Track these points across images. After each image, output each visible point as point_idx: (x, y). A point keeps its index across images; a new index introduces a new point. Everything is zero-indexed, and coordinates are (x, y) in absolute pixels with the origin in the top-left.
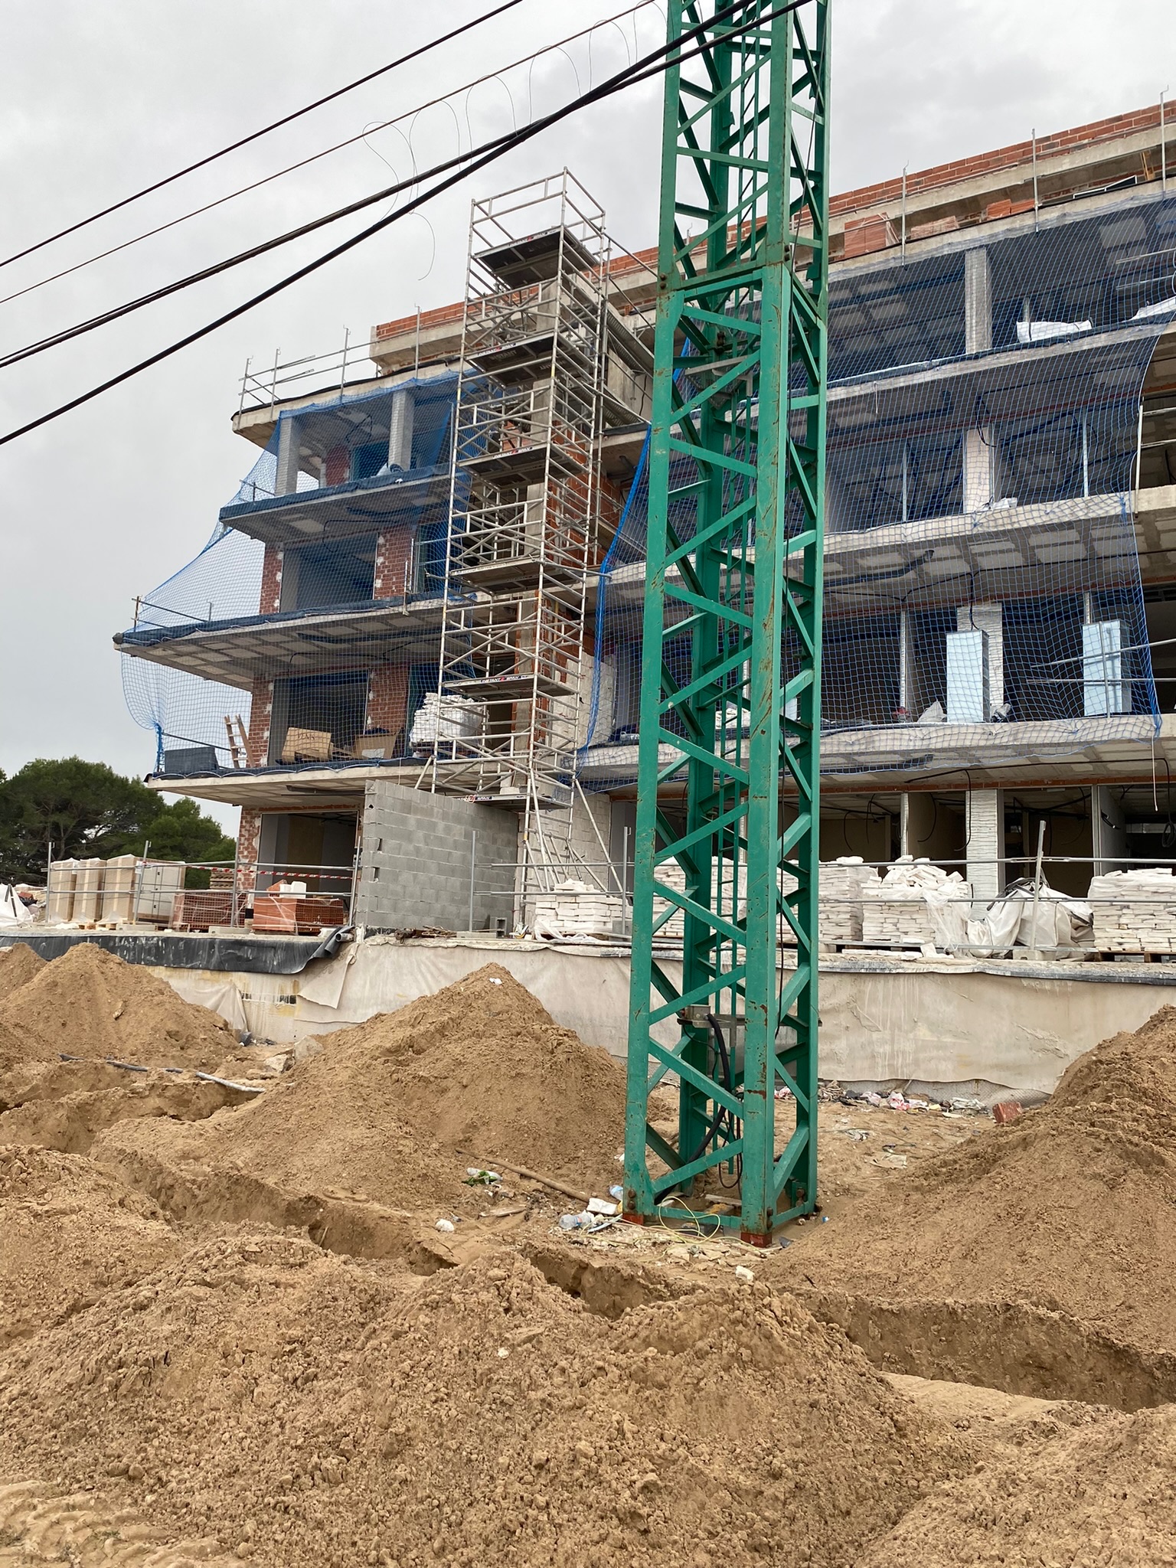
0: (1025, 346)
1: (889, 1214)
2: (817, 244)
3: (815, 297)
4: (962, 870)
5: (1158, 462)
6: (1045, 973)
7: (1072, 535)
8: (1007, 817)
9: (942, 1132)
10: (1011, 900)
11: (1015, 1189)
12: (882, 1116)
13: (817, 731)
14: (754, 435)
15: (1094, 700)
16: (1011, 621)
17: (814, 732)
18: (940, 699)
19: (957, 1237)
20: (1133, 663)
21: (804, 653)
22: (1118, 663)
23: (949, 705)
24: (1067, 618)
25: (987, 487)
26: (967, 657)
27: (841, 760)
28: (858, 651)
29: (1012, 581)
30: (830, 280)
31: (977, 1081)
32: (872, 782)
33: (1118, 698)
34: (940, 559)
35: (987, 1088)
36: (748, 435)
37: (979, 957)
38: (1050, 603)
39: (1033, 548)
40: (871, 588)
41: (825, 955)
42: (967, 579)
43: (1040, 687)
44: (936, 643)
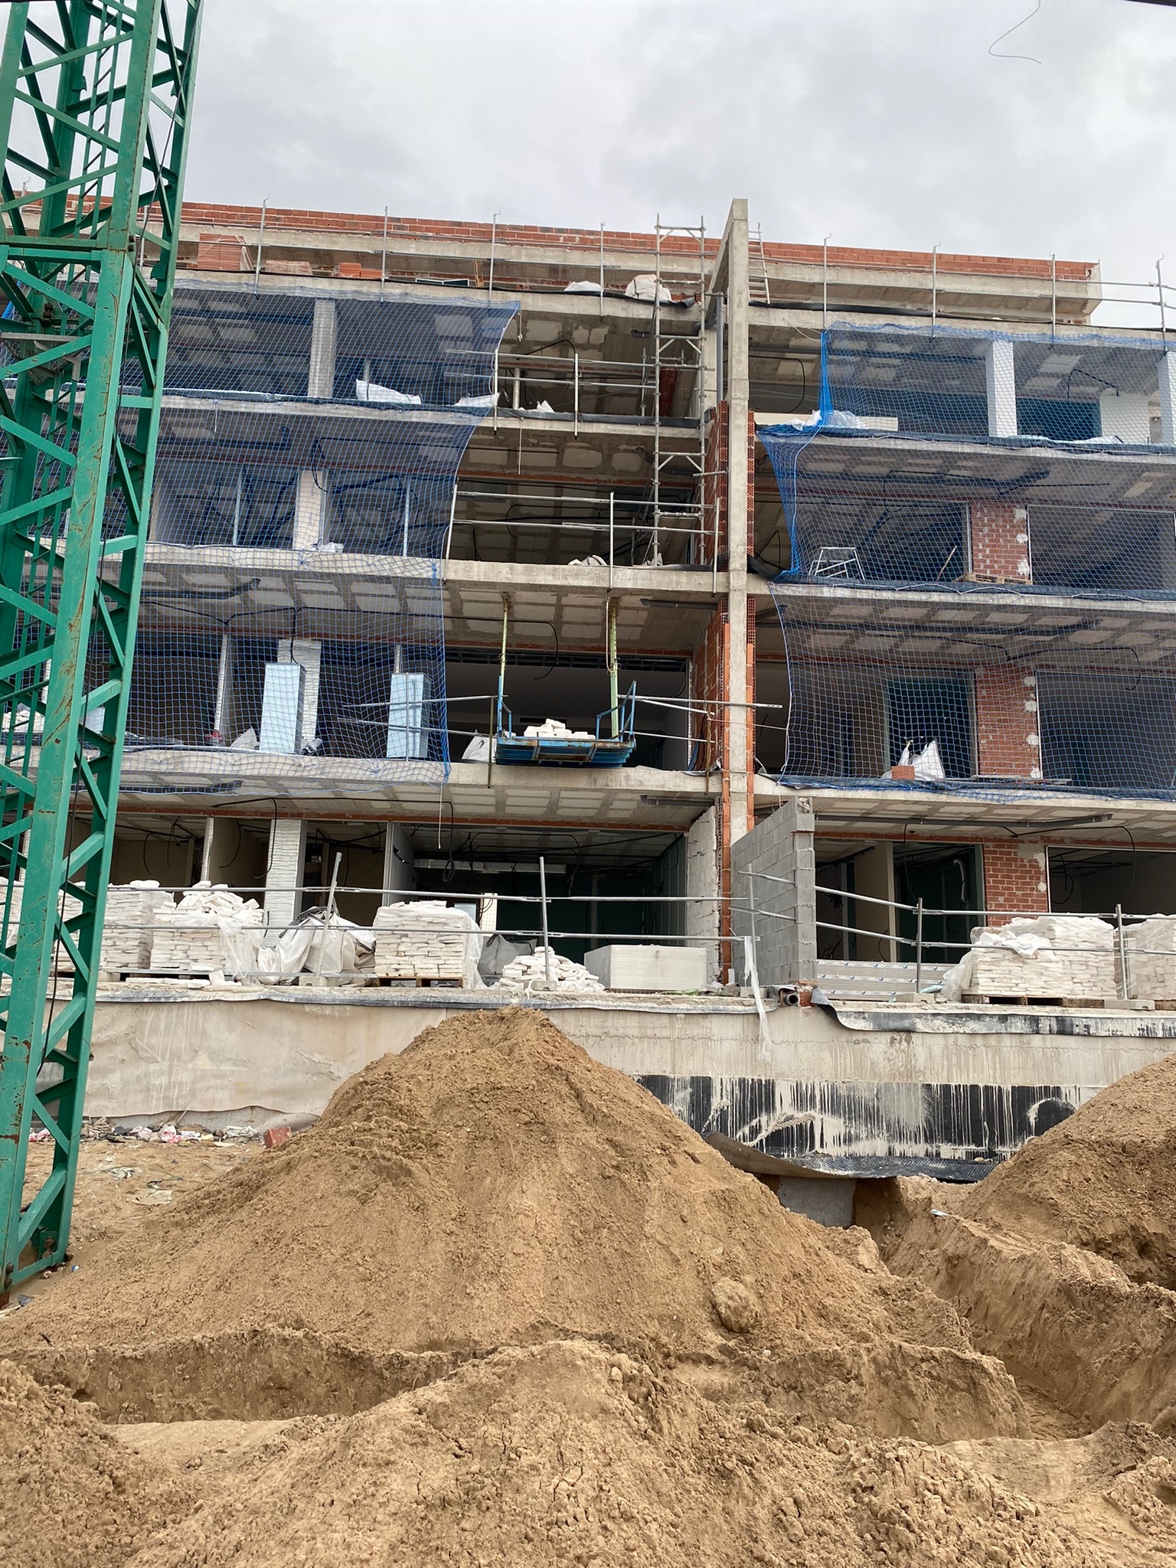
0: (362, 404)
1: (144, 1254)
2: (165, 245)
3: (159, 299)
4: (260, 898)
5: (466, 537)
6: (327, 999)
7: (389, 589)
8: (309, 846)
9: (211, 1162)
10: (302, 927)
11: (274, 1214)
12: (150, 1151)
13: (119, 746)
14: (77, 422)
15: (396, 743)
16: (328, 659)
17: (116, 747)
18: (255, 727)
19: (213, 1269)
20: (432, 714)
21: (111, 661)
22: (419, 712)
23: (263, 734)
24: (379, 665)
25: (317, 529)
26: (283, 688)
27: (146, 778)
28: (175, 668)
29: (333, 622)
30: (176, 285)
31: (252, 1108)
32: (179, 804)
33: (416, 745)
34: (266, 589)
35: (261, 1114)
36: (70, 421)
37: (264, 983)
38: (365, 649)
39: (354, 595)
40: (194, 605)
41: (107, 984)
42: (290, 613)
43: (349, 726)
44: (255, 671)
